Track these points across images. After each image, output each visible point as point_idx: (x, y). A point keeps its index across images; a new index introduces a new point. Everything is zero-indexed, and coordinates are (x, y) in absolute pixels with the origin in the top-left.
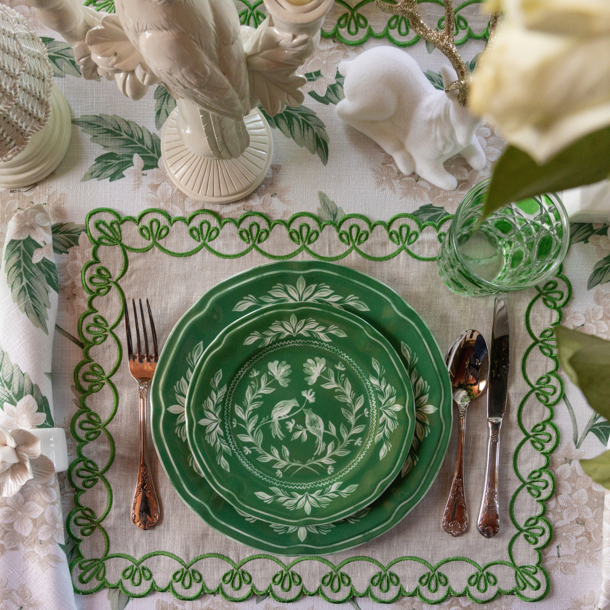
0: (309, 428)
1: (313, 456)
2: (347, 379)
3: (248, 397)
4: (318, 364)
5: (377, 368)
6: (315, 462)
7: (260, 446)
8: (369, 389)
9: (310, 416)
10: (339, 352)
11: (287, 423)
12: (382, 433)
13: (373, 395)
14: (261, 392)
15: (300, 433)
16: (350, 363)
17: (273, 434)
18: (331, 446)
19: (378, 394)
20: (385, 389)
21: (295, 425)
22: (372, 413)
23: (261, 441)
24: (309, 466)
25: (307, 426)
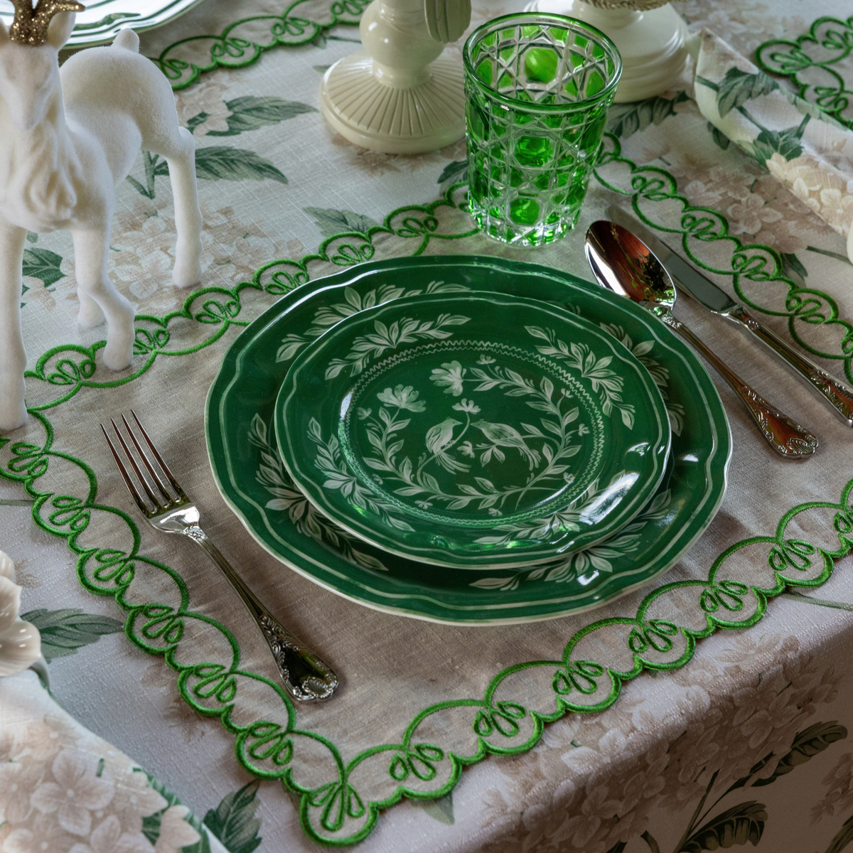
0: (498, 442)
1: (531, 472)
2: (506, 369)
3: (376, 442)
4: (451, 370)
5: (540, 334)
6: (538, 479)
7: (440, 492)
8: (547, 366)
9: (487, 429)
10: (472, 344)
11: (459, 449)
12: (608, 401)
13: (560, 368)
14: (390, 430)
15: (488, 454)
16: (498, 349)
17: (448, 470)
18: (546, 451)
19: (566, 362)
20: (570, 351)
21: (474, 447)
22: (576, 388)
23: (437, 485)
24: (532, 486)
25: (494, 441)
